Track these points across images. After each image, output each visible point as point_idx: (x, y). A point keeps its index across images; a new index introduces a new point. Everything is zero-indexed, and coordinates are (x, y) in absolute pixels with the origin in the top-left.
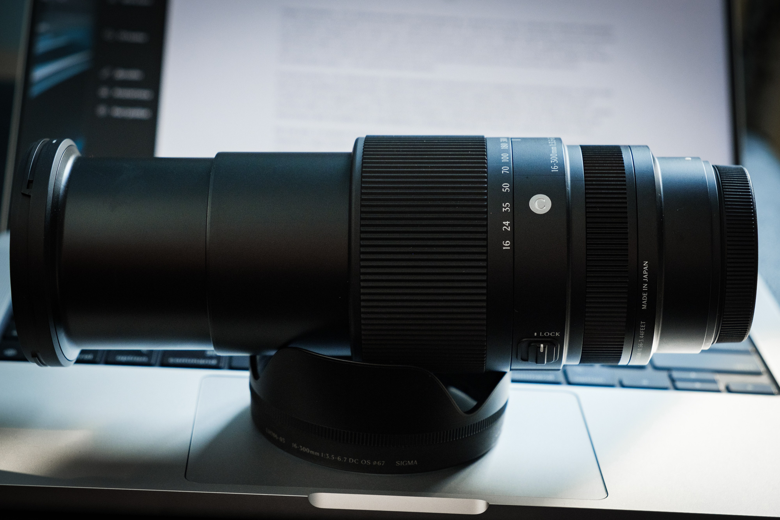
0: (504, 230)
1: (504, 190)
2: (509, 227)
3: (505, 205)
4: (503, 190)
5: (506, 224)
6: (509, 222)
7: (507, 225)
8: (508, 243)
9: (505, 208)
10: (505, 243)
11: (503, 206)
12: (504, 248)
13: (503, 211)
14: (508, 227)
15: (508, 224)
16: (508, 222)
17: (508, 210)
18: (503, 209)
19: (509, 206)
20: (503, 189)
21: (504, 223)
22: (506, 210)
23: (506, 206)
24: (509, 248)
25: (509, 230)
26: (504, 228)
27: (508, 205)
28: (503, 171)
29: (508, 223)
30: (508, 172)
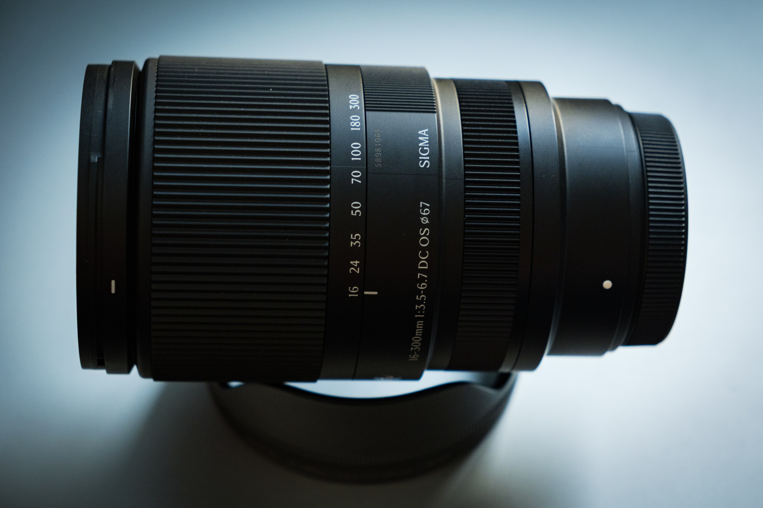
0: (351, 272)
1: (354, 213)
2: (358, 269)
3: (353, 237)
4: (352, 214)
5: (354, 265)
6: (359, 262)
7: (356, 266)
8: (355, 289)
9: (354, 241)
10: (351, 289)
11: (352, 238)
12: (350, 295)
13: (351, 246)
14: (356, 268)
15: (356, 264)
16: (356, 262)
17: (357, 244)
18: (352, 243)
19: (359, 239)
20: (352, 211)
21: (351, 262)
22: (355, 244)
23: (355, 238)
24: (357, 295)
25: (358, 272)
26: (352, 270)
27: (358, 237)
28: (353, 179)
29: (358, 264)
30: (360, 182)
